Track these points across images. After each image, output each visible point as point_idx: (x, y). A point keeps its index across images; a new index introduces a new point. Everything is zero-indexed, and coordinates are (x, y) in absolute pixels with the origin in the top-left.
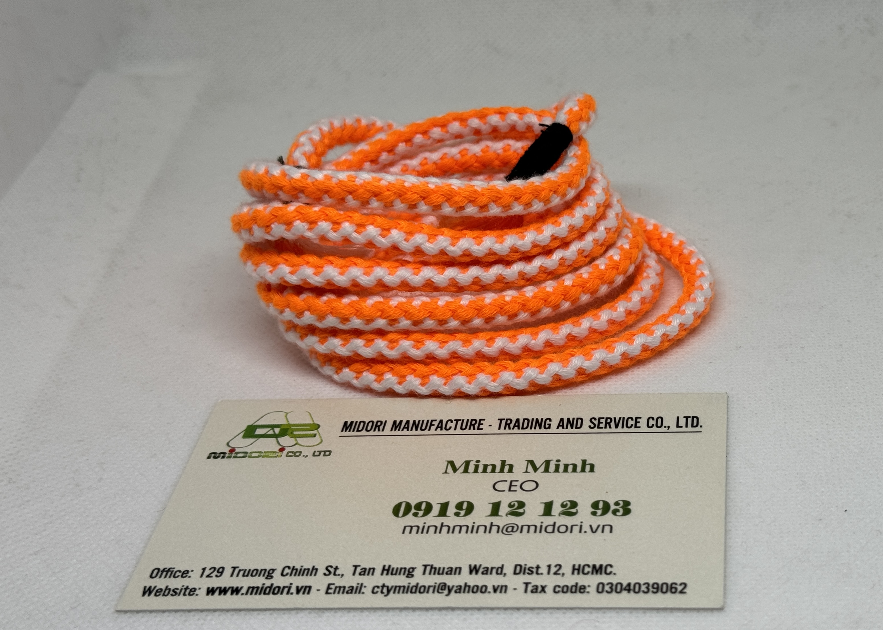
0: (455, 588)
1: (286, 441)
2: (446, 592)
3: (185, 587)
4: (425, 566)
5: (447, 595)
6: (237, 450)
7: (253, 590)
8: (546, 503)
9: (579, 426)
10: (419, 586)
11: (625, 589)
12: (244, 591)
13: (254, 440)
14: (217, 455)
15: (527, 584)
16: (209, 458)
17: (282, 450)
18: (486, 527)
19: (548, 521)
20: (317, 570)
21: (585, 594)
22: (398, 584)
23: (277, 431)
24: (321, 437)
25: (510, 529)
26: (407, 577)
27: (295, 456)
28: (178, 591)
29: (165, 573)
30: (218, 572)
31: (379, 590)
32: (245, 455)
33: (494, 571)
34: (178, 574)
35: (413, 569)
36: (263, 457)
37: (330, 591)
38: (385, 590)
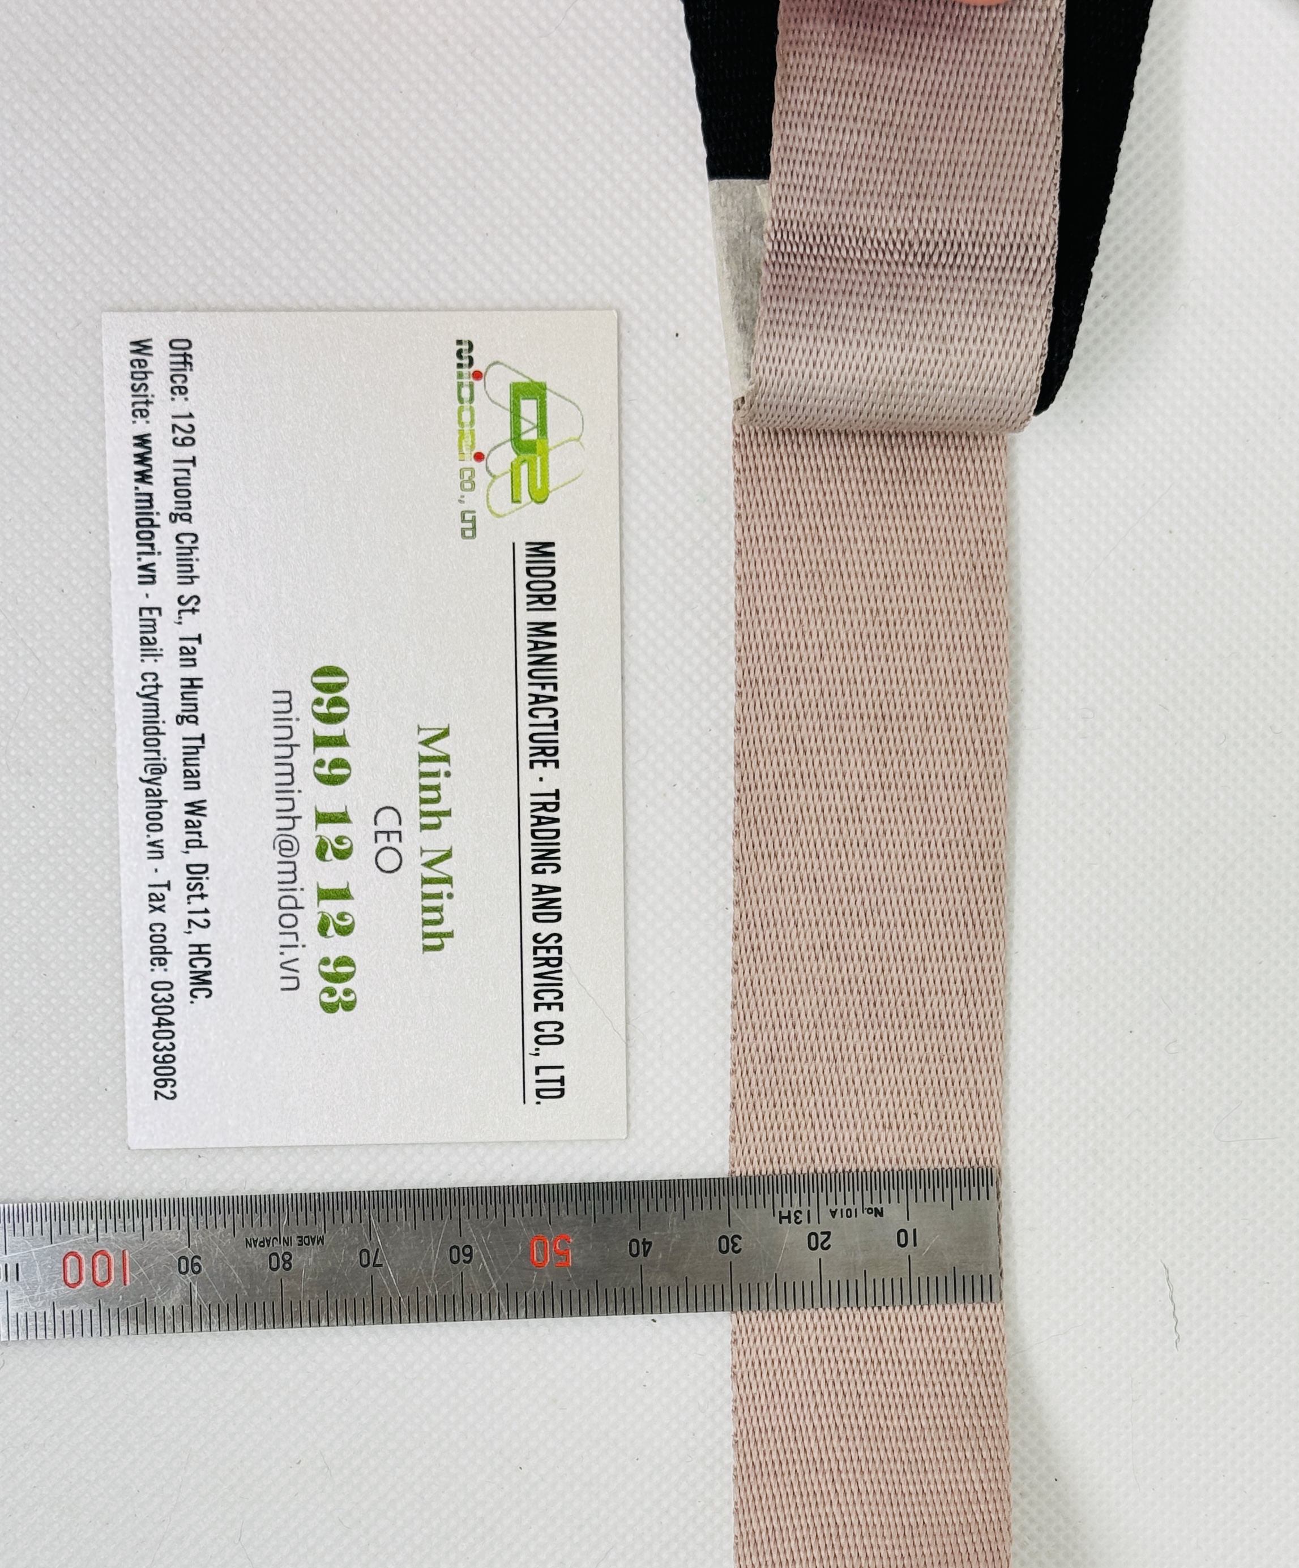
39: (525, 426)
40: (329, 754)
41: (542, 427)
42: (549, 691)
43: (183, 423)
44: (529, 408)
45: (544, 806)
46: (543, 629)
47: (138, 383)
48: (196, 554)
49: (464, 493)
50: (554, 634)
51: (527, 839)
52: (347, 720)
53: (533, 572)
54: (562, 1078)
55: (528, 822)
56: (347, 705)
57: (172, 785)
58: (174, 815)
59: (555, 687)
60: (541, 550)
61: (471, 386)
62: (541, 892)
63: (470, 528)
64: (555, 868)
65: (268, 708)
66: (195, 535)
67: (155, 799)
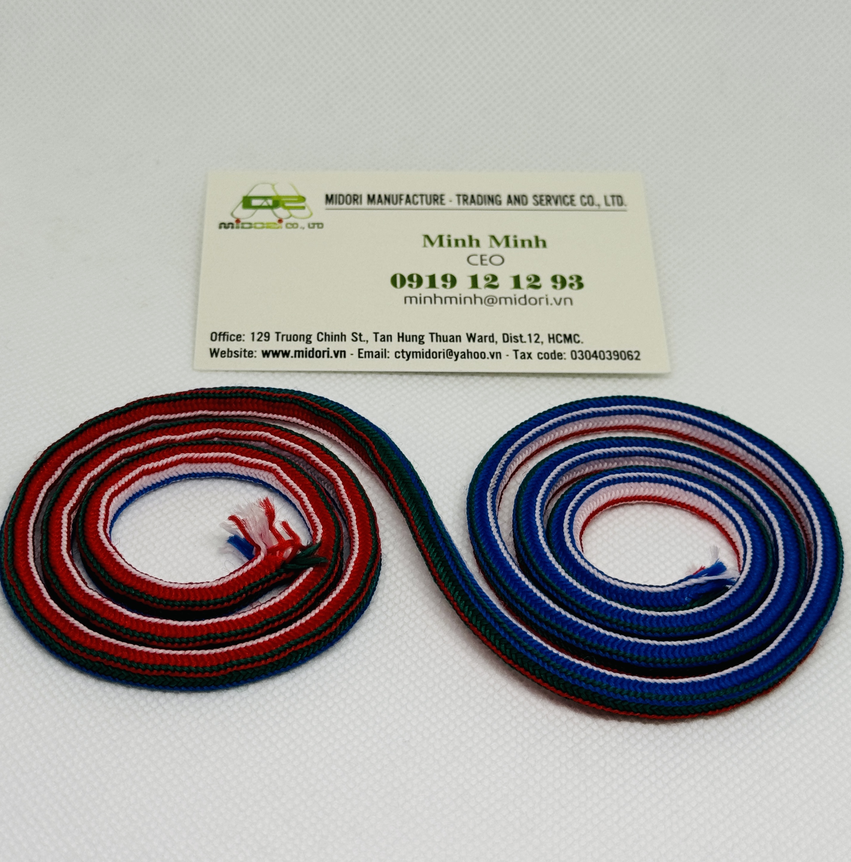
0: (460, 355)
4: (432, 334)
7: (299, 353)
11: (593, 356)
15: (516, 351)
17: (280, 221)
18: (471, 299)
19: (519, 293)
21: (563, 360)
22: (414, 350)
25: (491, 301)
27: (293, 227)
32: (251, 226)
36: (267, 228)
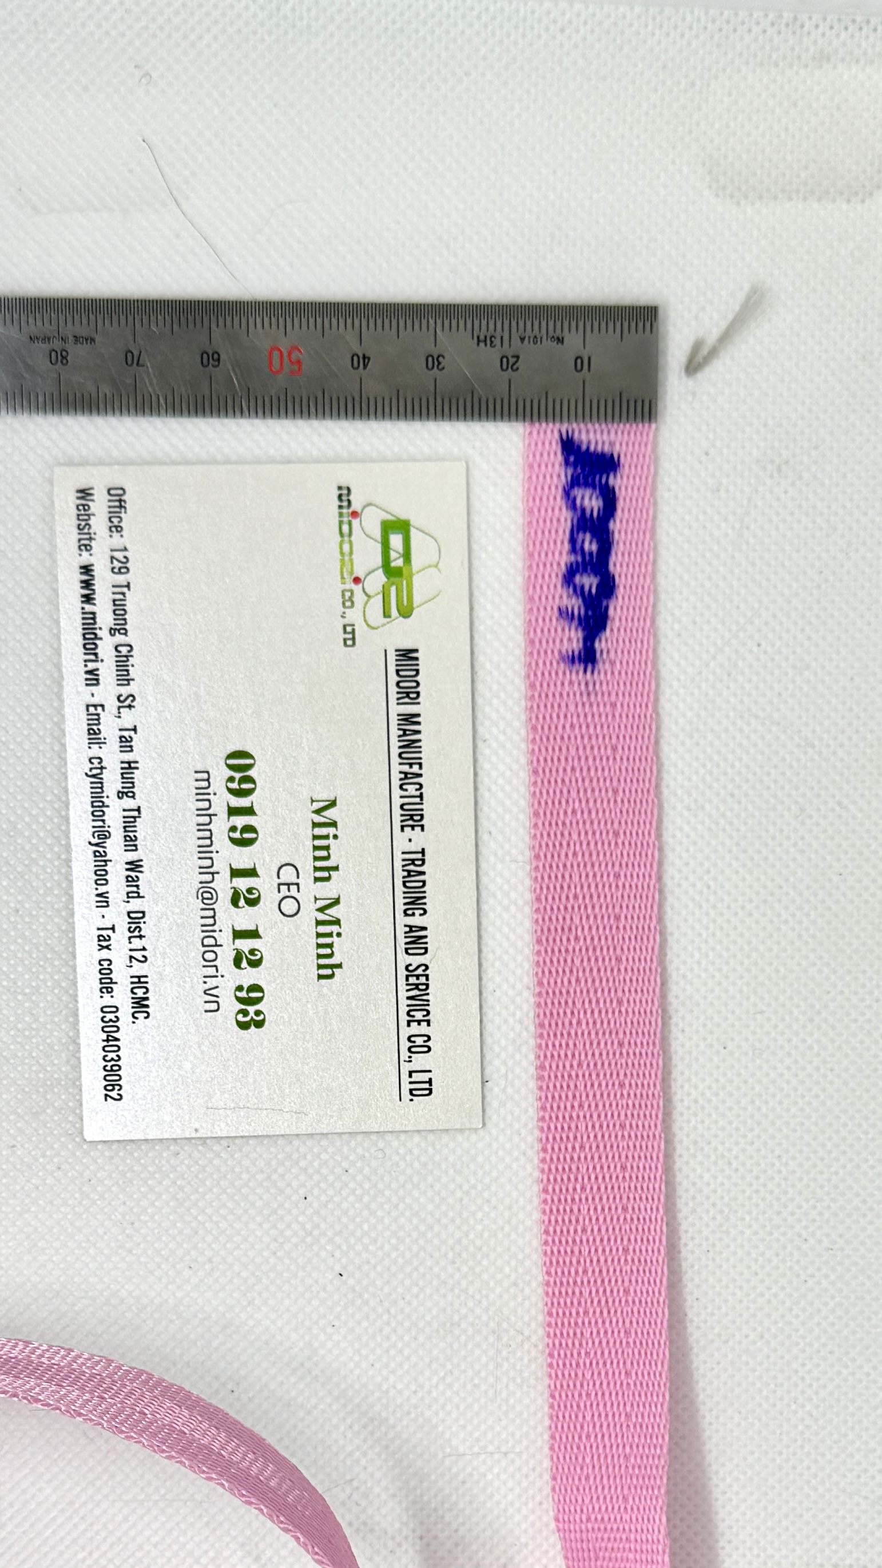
1: (376, 581)
2: (96, 841)
3: (93, 536)
5: (90, 843)
6: (355, 523)
8: (257, 930)
9: (410, 951)
10: (104, 809)
12: (88, 608)
13: (379, 538)
14: (344, 498)
16: (340, 488)
20: (128, 684)
23: (400, 563)
24: (384, 625)
26: (119, 792)
28: (86, 531)
29: (117, 504)
30: (120, 569)
31: (96, 765)
33: (135, 889)
34: (115, 521)
35: (133, 797)
37: (92, 710)
38: (95, 772)
39: (393, 555)
40: (240, 821)
41: (407, 555)
42: (415, 769)
43: (119, 555)
44: (396, 541)
45: (413, 861)
46: (410, 719)
47: (83, 523)
48: (131, 660)
49: (347, 610)
50: (419, 723)
51: (400, 888)
52: (254, 795)
53: (401, 673)
54: (430, 1079)
55: (400, 874)
56: (253, 782)
57: (115, 847)
58: (117, 873)
59: (420, 765)
60: (407, 655)
61: (350, 524)
62: (411, 931)
63: (350, 638)
64: (422, 912)
65: (190, 785)
66: (130, 646)
67: (101, 858)
